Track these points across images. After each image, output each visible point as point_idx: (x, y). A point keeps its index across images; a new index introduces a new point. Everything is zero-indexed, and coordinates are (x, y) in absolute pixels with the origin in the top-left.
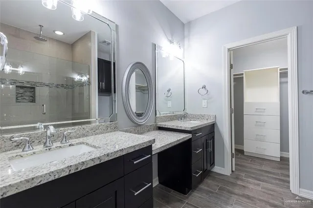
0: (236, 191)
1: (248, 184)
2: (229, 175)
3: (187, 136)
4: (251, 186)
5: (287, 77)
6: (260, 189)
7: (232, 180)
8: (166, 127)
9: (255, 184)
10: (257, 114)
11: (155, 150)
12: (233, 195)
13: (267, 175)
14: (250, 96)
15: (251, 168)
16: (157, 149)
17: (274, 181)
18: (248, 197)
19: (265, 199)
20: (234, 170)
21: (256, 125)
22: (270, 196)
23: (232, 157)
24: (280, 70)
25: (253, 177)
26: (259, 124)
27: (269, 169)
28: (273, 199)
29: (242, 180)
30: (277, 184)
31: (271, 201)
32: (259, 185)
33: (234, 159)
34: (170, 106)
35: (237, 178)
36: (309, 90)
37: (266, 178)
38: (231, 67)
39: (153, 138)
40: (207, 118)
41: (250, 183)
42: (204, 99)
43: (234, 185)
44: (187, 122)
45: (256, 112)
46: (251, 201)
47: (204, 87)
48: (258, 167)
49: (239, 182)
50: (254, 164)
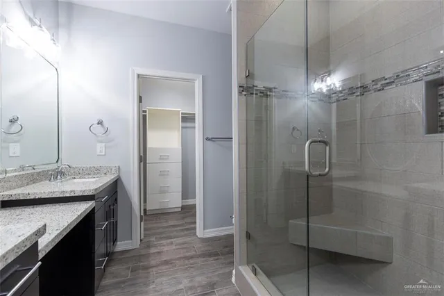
0: (153, 262)
1: (162, 248)
2: (138, 246)
3: (89, 205)
4: (165, 249)
5: (195, 122)
6: (174, 247)
7: (143, 252)
8: (32, 197)
9: (168, 245)
10: (161, 161)
11: (42, 250)
12: (151, 270)
13: (176, 229)
14: (154, 139)
15: (159, 228)
16: (47, 246)
17: (182, 233)
18: (166, 262)
19: (182, 256)
20: (142, 237)
21: (160, 175)
22: (185, 250)
23: (141, 221)
24: (182, 113)
25: (164, 238)
26: (163, 174)
27: (175, 223)
28: (187, 252)
29: (155, 246)
30: (186, 235)
31: (188, 254)
32: (172, 243)
33: (142, 223)
34: (18, 154)
35: (149, 247)
36: (210, 137)
37: (175, 233)
38: (140, 99)
39: (43, 224)
40: (105, 171)
41: (164, 246)
42: (101, 142)
43: (147, 256)
44: (69, 181)
45: (160, 159)
46: (170, 266)
47: (100, 123)
48: (165, 225)
49: (153, 250)
50: (160, 223)
